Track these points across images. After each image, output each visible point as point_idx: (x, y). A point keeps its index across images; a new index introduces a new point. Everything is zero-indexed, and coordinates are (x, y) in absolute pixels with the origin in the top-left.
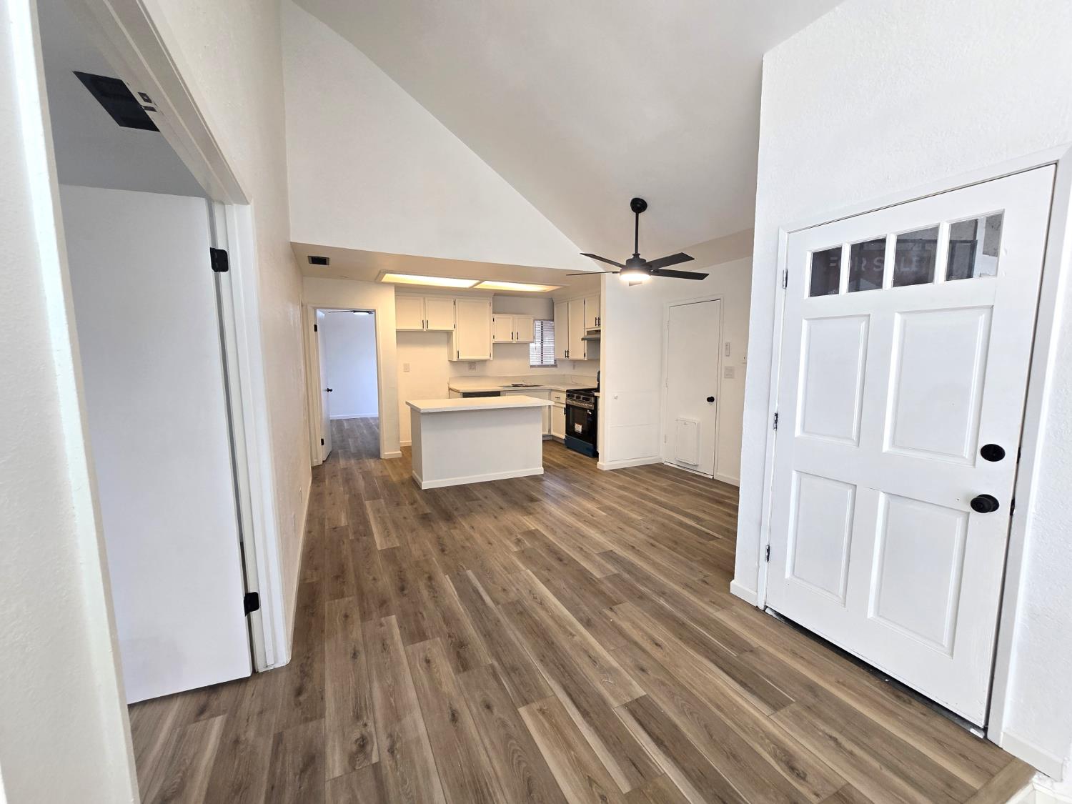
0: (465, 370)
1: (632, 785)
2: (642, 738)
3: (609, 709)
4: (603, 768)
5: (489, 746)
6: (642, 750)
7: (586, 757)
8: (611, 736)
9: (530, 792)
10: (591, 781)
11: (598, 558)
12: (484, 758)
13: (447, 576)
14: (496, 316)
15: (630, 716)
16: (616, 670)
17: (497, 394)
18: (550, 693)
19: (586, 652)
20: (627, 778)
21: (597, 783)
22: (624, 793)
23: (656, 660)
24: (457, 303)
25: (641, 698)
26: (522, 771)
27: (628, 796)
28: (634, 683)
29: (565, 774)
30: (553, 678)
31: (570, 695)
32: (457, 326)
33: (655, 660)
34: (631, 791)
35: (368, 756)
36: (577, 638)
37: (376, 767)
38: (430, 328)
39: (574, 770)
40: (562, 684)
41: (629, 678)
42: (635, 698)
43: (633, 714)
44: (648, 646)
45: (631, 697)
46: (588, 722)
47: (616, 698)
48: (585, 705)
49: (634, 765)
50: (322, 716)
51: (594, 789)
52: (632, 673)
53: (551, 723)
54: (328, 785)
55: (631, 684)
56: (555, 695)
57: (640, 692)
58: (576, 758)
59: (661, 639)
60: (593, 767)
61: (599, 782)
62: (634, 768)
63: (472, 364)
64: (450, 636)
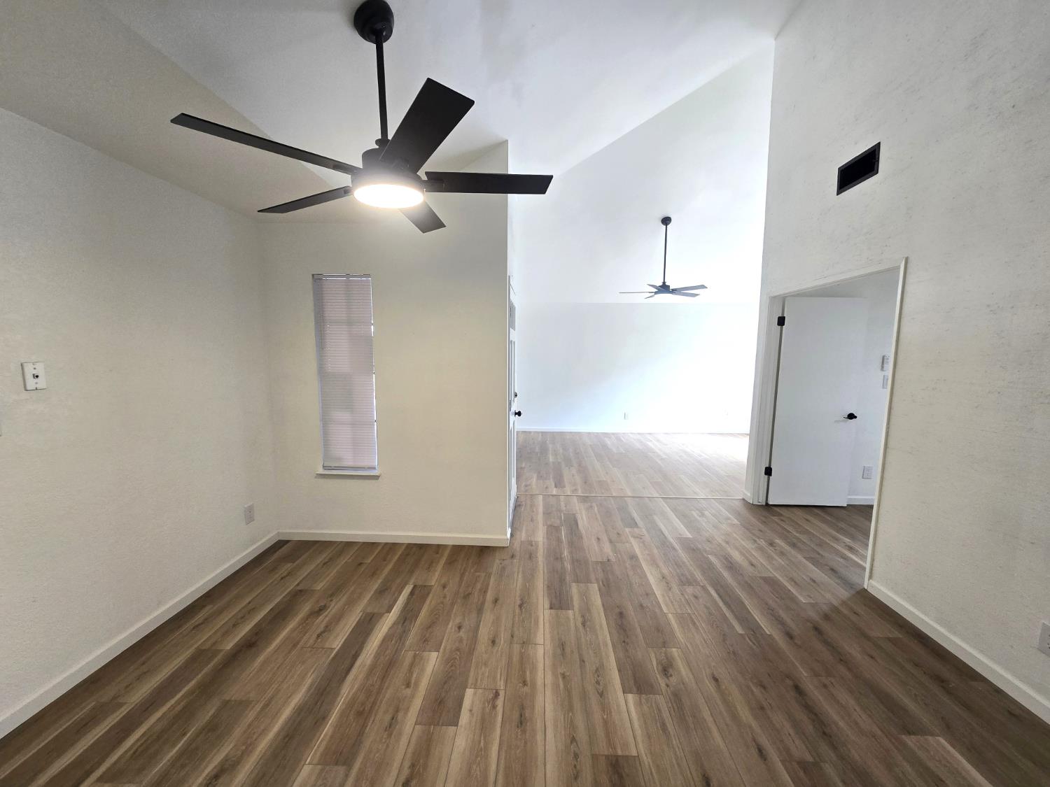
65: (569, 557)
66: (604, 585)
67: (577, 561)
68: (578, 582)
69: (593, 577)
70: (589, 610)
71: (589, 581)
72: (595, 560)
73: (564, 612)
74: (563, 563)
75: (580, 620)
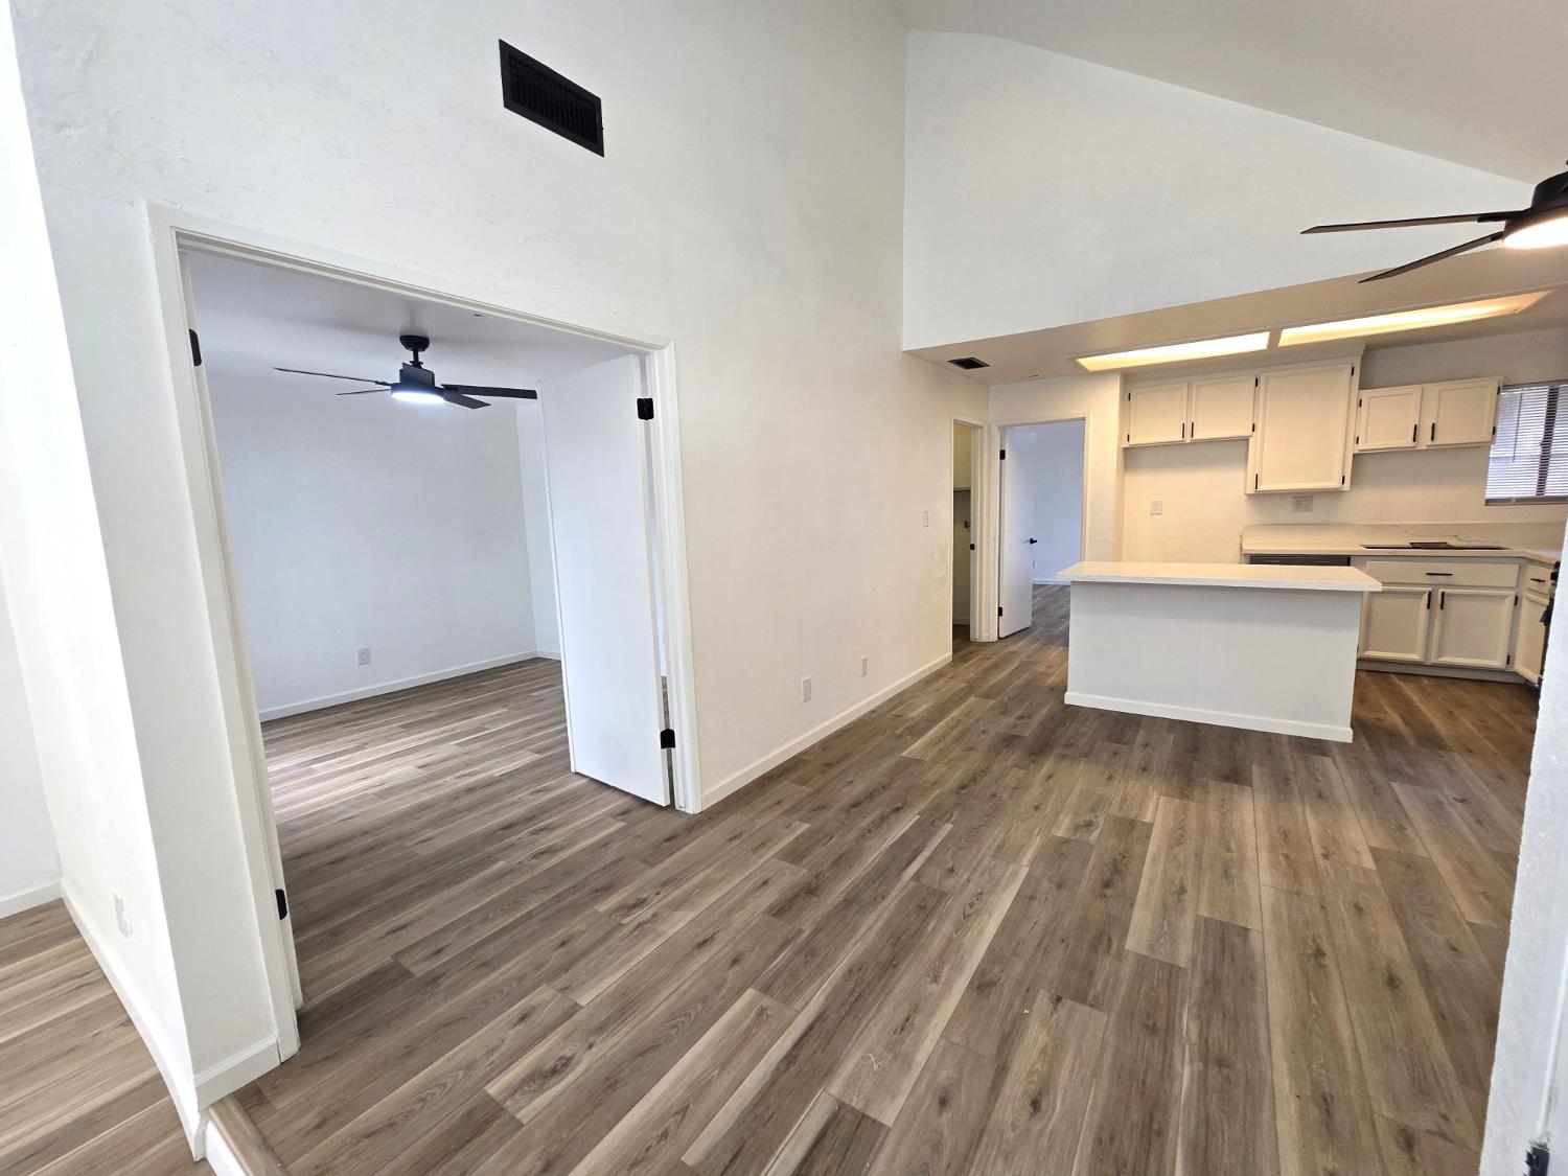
0: (1286, 512)
1: (699, 1165)
2: (792, 1150)
3: (819, 1084)
4: (710, 1117)
5: (682, 989)
6: (768, 1158)
7: (718, 1089)
8: (769, 1107)
9: (641, 1054)
10: (684, 1110)
11: (1187, 924)
12: (666, 993)
13: (918, 817)
14: (1366, 394)
15: (825, 1119)
16: (907, 1061)
17: (1344, 560)
18: (798, 1006)
19: (915, 1010)
20: (708, 1156)
21: (682, 1119)
22: (683, 1159)
23: (990, 1115)
24: (1262, 382)
25: (874, 1121)
26: (664, 1033)
27: (680, 1165)
28: (901, 1100)
29: (680, 1079)
30: (827, 998)
31: (810, 1028)
32: (1259, 428)
33: (987, 1113)
34: (689, 1167)
35: (625, 916)
36: (934, 988)
37: (620, 926)
38: (1197, 436)
39: (690, 1086)
40: (825, 1010)
41: (907, 1086)
42: (867, 1113)
43: (833, 1121)
44: (1015, 1089)
45: (866, 1106)
46: (777, 1069)
47: (848, 1086)
48: (805, 1052)
49: (735, 1157)
50: (653, 866)
51: (672, 1120)
52: (923, 1086)
53: (748, 1029)
54: (591, 911)
55: (894, 1097)
56: (798, 1012)
57: (888, 1114)
58: (710, 1080)
59: (1057, 1104)
60: (706, 1104)
61: (685, 1121)
62: (731, 1157)
63: (1302, 499)
64: (816, 877)
65: (1177, 1052)
66: (1109, 940)
67: (1152, 1030)
68: (1172, 966)
69: (1127, 970)
70: (1165, 905)
71: (1142, 962)
72: (1096, 1013)
73: (1216, 916)
74: (1204, 1039)
75: (1187, 898)
